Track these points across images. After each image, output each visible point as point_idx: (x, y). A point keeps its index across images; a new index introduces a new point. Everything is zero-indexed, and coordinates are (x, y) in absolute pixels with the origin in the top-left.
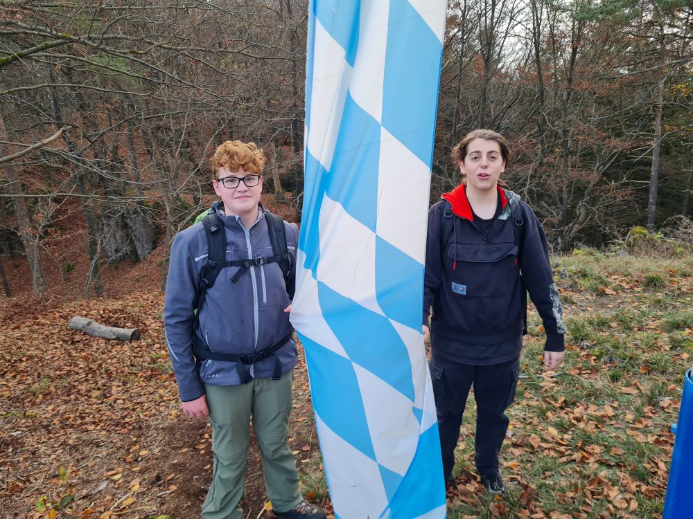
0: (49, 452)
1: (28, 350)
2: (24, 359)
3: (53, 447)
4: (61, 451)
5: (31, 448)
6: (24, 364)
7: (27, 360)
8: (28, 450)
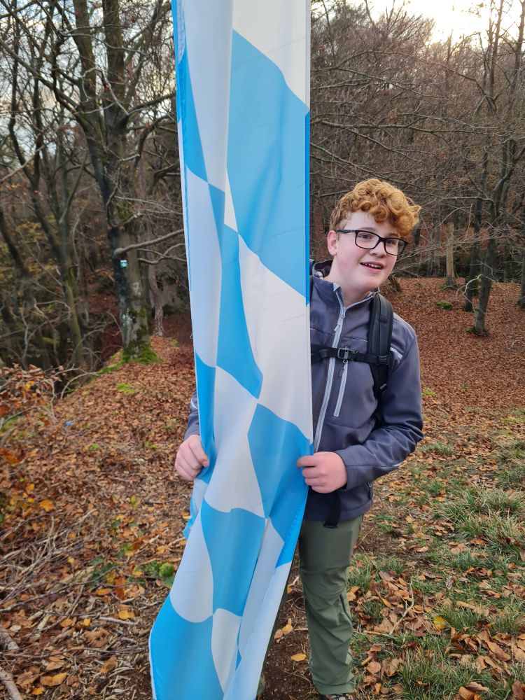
0: (152, 482)
1: (176, 394)
2: (170, 401)
3: (158, 479)
4: (162, 484)
5: (141, 475)
6: (168, 404)
7: (172, 402)
8: (139, 476)
